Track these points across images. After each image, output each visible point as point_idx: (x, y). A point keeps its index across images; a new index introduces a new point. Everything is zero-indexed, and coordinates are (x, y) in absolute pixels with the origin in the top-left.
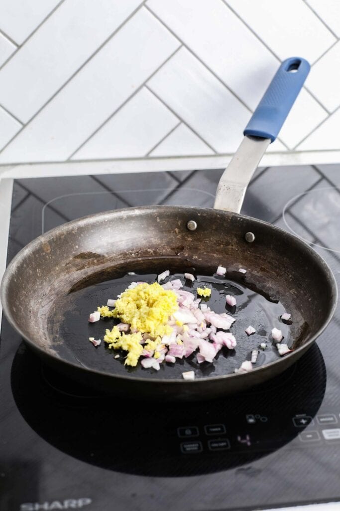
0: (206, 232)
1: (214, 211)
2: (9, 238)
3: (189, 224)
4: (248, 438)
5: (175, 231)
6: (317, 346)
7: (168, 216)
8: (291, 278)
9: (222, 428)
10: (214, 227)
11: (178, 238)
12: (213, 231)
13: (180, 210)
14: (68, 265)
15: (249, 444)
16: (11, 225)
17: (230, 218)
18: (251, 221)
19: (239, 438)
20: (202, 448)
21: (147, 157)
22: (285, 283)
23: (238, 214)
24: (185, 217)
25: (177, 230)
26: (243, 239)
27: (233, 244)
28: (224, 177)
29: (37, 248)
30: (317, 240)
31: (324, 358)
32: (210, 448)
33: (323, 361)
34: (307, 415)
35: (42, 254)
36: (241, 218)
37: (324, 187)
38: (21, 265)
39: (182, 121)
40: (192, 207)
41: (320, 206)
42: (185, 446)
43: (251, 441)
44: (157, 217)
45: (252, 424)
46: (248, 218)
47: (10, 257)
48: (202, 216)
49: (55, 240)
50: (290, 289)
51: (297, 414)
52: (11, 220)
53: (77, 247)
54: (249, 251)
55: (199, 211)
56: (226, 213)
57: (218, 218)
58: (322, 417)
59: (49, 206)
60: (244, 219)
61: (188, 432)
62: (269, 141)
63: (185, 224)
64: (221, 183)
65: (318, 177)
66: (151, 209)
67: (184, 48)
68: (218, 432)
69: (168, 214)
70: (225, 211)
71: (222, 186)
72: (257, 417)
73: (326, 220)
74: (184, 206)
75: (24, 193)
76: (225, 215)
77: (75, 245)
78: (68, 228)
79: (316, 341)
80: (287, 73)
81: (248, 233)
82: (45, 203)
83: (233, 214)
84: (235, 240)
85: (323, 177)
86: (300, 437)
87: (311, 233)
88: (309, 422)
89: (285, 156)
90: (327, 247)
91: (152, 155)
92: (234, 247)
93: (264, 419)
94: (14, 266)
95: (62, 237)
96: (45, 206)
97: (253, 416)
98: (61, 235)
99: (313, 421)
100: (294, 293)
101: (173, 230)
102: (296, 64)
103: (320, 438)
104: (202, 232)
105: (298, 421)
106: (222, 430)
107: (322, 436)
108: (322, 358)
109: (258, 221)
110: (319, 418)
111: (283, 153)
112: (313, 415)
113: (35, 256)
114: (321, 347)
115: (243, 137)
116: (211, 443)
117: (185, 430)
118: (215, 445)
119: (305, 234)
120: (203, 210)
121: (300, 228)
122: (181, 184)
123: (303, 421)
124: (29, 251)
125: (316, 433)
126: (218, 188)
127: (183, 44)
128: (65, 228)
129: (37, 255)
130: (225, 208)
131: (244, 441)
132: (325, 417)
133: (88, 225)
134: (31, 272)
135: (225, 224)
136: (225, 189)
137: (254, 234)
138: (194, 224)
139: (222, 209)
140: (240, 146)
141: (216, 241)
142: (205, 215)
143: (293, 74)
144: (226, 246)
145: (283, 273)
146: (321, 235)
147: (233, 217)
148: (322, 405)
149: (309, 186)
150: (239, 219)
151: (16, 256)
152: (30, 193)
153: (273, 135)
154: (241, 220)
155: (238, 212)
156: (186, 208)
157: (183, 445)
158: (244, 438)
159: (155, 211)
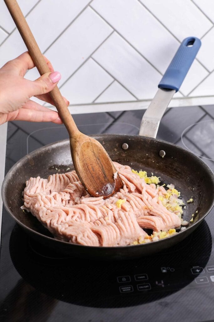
0: (134, 151)
1: (139, 137)
2: (6, 157)
3: (123, 146)
4: (162, 282)
5: (115, 150)
6: (206, 222)
7: (110, 141)
8: (188, 179)
9: (146, 276)
10: (139, 147)
11: (116, 155)
12: (139, 150)
13: (117, 137)
14: (46, 173)
15: (163, 286)
16: (7, 149)
17: (150, 141)
18: (163, 143)
19: (157, 283)
20: (133, 289)
21: (93, 103)
22: (185, 183)
23: (155, 139)
24: (120, 141)
25: (116, 150)
26: (158, 155)
27: (152, 158)
28: (146, 115)
29: (25, 162)
30: (203, 154)
31: (210, 230)
32: (138, 290)
33: (210, 231)
34: (200, 267)
35: (28, 166)
36: (157, 141)
37: (207, 120)
38: (15, 173)
39: (115, 79)
40: (125, 135)
41: (205, 132)
42: (122, 288)
43: (164, 284)
44: (103, 141)
45: (165, 273)
46: (161, 141)
47: (7, 170)
48: (131, 140)
49: (37, 157)
50: (188, 187)
51: (194, 266)
52: (7, 146)
53: (51, 161)
54: (162, 163)
55: (130, 137)
56: (147, 138)
57: (142, 141)
58: (209, 268)
59: (31, 136)
60: (158, 142)
61: (124, 279)
62: (175, 91)
63: (121, 146)
64: (143, 119)
65: (203, 113)
66: (98, 136)
67: (115, 33)
68: (143, 278)
69: (109, 139)
70: (146, 137)
71: (144, 121)
72: (168, 268)
73: (209, 141)
74: (120, 134)
75: (15, 128)
76: (146, 139)
77: (50, 160)
78: (45, 150)
79: (205, 219)
80: (186, 47)
81: (161, 151)
82: (28, 134)
83: (152, 139)
84: (153, 155)
85: (207, 113)
86: (196, 281)
87: (200, 150)
88: (201, 271)
89: (182, 100)
90: (210, 158)
91: (96, 102)
92: (152, 160)
93: (172, 270)
94: (11, 174)
95: (42, 155)
96: (28, 136)
97: (165, 268)
98: (41, 154)
99: (204, 270)
100: (191, 189)
101: (113, 149)
102: (192, 41)
103: (208, 281)
104: (132, 151)
105: (194, 271)
106: (146, 278)
107: (210, 279)
108: (209, 229)
109: (167, 143)
110: (208, 268)
111: (181, 98)
112: (204, 267)
113: (24, 168)
114: (208, 222)
115: (157, 89)
116: (139, 286)
117: (122, 278)
118: (142, 287)
119: (196, 150)
120: (132, 136)
121: (193, 147)
122: (116, 120)
123: (198, 271)
124: (20, 164)
125: (206, 278)
126: (142, 122)
127: (115, 30)
128: (43, 149)
129: (25, 167)
130: (146, 135)
131: (160, 284)
132: (211, 268)
133: (58, 147)
134: (21, 178)
135: (146, 146)
136: (146, 122)
137: (165, 151)
138: (126, 146)
139: (144, 135)
140: (156, 94)
141: (141, 156)
142: (133, 139)
143: (189, 47)
144: (147, 159)
145: (184, 176)
146: (206, 151)
147: (151, 141)
148: (210, 260)
149: (197, 120)
150: (155, 142)
151: (12, 168)
152: (19, 128)
153: (177, 87)
154: (157, 142)
155: (155, 137)
156: (121, 135)
157: (121, 288)
158: (160, 282)
159: (101, 137)
